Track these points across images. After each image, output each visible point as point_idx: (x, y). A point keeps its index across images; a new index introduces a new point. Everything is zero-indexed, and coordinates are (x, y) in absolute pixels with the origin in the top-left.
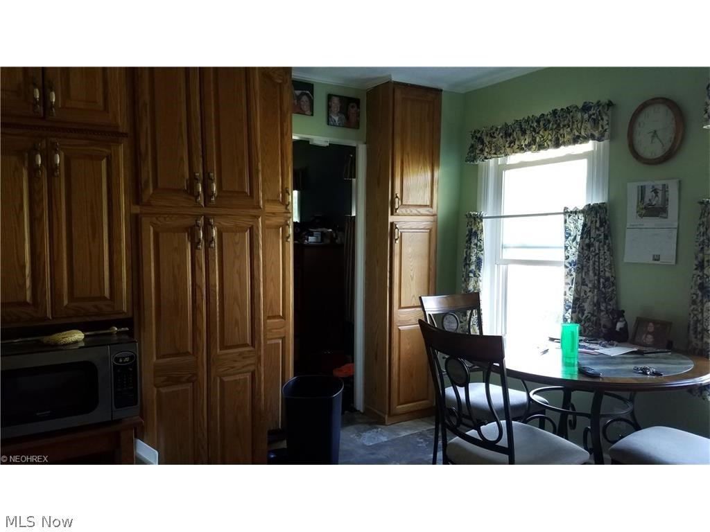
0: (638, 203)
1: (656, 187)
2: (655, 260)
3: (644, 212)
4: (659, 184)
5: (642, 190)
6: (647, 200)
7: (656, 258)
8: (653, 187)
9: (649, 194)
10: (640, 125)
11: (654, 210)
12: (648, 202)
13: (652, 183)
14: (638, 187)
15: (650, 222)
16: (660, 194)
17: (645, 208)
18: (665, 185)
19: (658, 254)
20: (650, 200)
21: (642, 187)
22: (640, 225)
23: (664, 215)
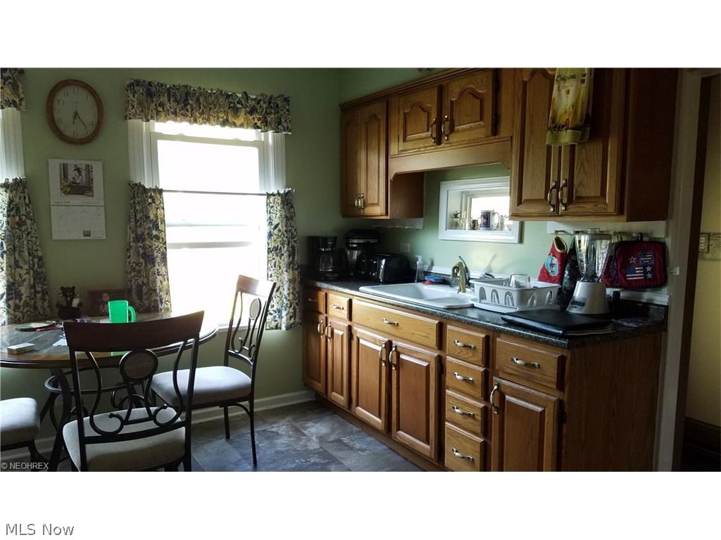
0: (61, 181)
1: (79, 166)
2: (87, 236)
3: (69, 189)
4: (82, 164)
5: (64, 168)
6: (70, 178)
7: (87, 234)
8: (76, 166)
9: (72, 174)
10: (58, 102)
11: (79, 188)
12: (72, 180)
13: (74, 162)
14: (60, 164)
15: (76, 200)
16: (83, 173)
17: (69, 186)
18: (88, 165)
19: (88, 230)
20: (74, 178)
21: (64, 164)
22: (66, 202)
23: (91, 194)
